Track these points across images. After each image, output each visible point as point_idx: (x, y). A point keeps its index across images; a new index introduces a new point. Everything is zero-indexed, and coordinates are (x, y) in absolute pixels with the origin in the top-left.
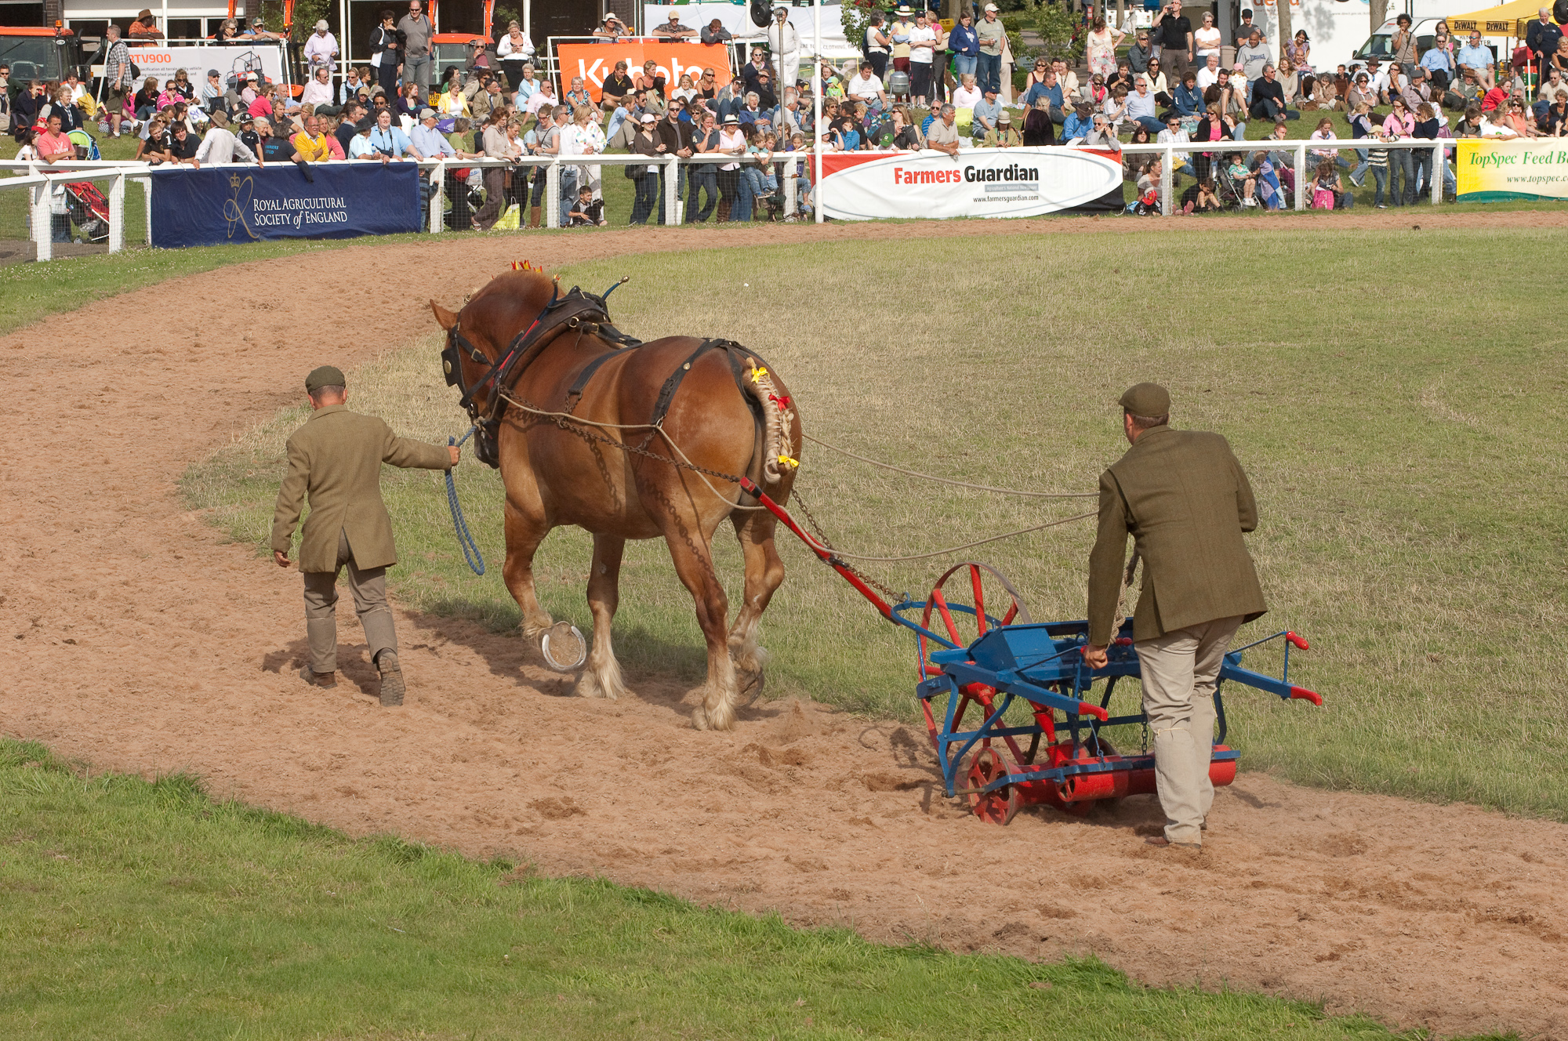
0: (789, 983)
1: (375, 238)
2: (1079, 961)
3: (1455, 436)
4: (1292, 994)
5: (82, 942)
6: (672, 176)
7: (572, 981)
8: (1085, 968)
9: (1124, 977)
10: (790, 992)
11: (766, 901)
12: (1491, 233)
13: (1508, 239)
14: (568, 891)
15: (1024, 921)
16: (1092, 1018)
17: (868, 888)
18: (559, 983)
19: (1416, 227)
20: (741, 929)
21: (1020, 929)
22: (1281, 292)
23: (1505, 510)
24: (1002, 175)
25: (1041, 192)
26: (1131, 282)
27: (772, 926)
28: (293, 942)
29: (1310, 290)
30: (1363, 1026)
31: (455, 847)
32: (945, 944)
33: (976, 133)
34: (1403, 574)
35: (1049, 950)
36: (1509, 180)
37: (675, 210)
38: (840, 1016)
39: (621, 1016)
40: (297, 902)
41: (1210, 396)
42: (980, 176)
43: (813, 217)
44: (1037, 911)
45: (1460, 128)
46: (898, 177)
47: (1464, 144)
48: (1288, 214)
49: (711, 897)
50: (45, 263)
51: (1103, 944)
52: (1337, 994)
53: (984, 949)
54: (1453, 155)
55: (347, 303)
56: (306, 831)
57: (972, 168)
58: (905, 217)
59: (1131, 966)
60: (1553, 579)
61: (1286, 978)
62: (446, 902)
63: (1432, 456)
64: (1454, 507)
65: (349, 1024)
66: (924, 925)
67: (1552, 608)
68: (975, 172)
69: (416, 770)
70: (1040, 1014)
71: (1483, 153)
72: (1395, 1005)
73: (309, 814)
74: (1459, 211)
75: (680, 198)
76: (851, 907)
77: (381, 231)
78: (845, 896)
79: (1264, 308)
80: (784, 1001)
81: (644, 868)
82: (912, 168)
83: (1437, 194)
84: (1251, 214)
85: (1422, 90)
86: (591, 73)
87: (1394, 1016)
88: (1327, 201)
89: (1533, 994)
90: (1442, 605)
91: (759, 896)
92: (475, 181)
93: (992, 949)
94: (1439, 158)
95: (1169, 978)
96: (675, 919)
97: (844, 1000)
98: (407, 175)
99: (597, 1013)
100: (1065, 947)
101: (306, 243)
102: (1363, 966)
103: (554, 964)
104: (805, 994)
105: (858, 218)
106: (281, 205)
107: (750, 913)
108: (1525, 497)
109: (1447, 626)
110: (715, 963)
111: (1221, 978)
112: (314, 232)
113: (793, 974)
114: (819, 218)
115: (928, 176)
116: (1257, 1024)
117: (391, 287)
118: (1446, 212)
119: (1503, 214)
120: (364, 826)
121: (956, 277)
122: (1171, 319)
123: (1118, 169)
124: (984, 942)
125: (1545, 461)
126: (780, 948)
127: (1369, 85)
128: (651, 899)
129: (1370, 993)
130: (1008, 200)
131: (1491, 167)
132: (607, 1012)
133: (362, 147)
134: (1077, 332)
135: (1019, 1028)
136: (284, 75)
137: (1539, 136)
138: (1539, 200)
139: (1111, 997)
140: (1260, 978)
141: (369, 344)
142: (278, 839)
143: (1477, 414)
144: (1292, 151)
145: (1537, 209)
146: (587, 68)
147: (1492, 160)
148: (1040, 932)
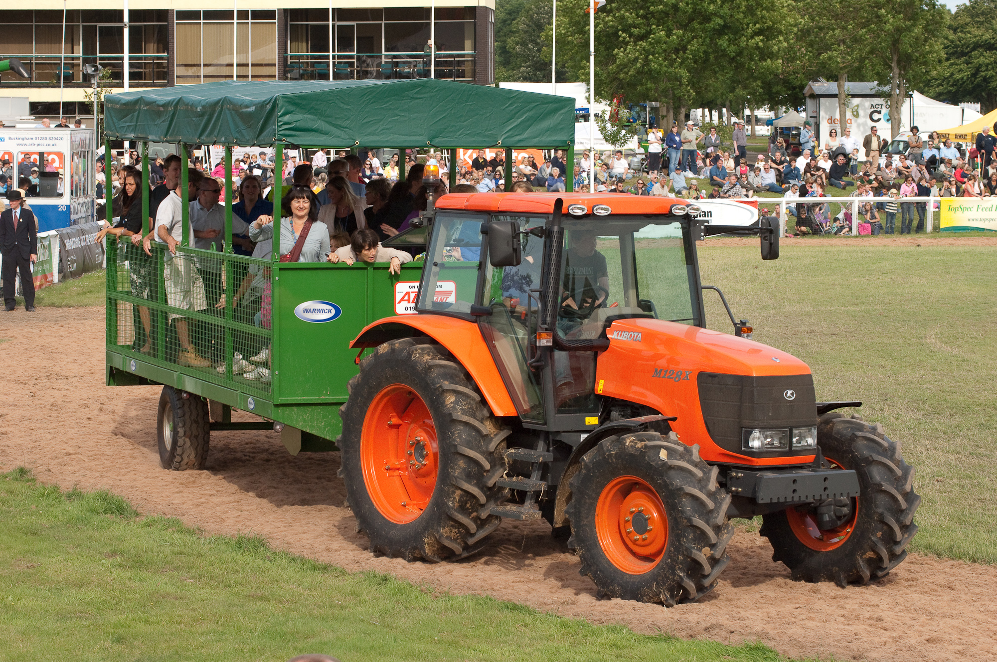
0: (593, 655)
2: (752, 644)
3: (946, 359)
5: (203, 627)
7: (473, 652)
8: (756, 648)
9: (777, 654)
11: (578, 610)
12: (961, 249)
13: (969, 252)
14: (470, 603)
15: (721, 622)
18: (465, 653)
19: (918, 245)
20: (565, 625)
21: (720, 626)
22: (847, 280)
23: (975, 400)
26: (764, 273)
27: (580, 624)
28: (318, 629)
29: (862, 279)
31: (405, 578)
32: (677, 634)
33: (677, 191)
34: (920, 434)
35: (735, 638)
36: (969, 220)
40: (319, 607)
44: (728, 616)
49: (548, 607)
51: (765, 635)
53: (699, 637)
59: (780, 647)
61: (866, 654)
62: (402, 608)
63: (934, 370)
64: (948, 397)
66: (665, 623)
71: (955, 205)
74: (941, 237)
76: (625, 613)
78: (622, 607)
79: (838, 288)
86: (466, 157)
88: (868, 231)
93: (704, 637)
94: (931, 209)
96: (529, 620)
100: (744, 637)
103: (462, 643)
107: (569, 617)
109: (945, 463)
111: (830, 654)
118: (935, 238)
119: (966, 238)
122: (787, 294)
123: (756, 211)
124: (699, 634)
126: (587, 636)
131: (959, 213)
138: (986, 232)
143: (957, 347)
145: (984, 236)
146: (464, 154)
147: (960, 209)
148: (730, 628)
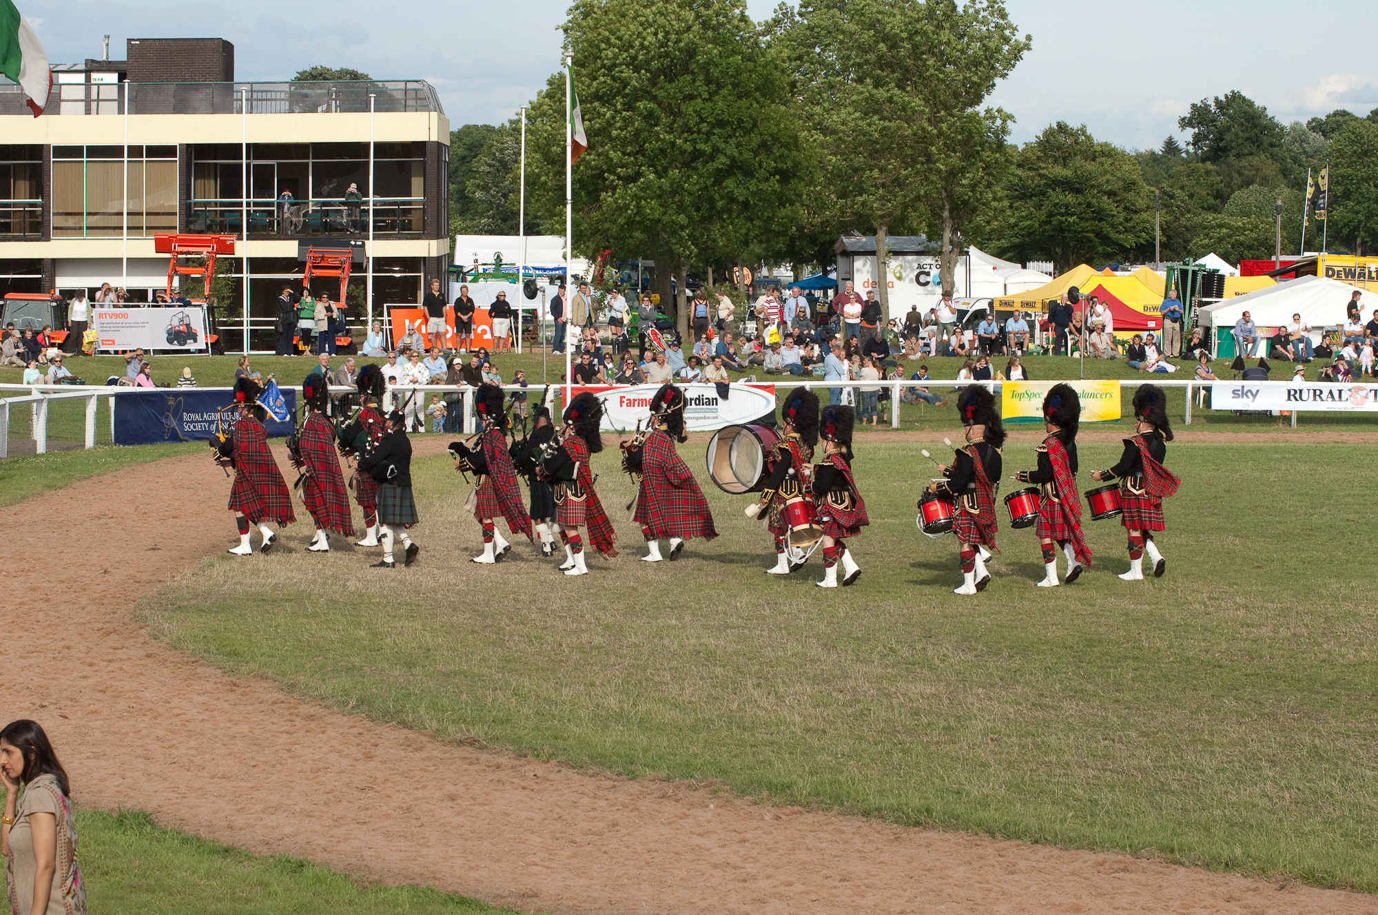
6: (468, 400)
12: (1026, 446)
25: (720, 413)
46: (622, 402)
48: (888, 430)
50: (42, 455)
58: (627, 429)
71: (1020, 391)
75: (474, 415)
82: (632, 397)
91: (536, 900)
106: (202, 417)
115: (642, 402)
119: (1033, 432)
120: (264, 849)
123: (772, 398)
131: (1025, 400)
136: (205, 328)
142: (205, 857)
147: (1026, 395)
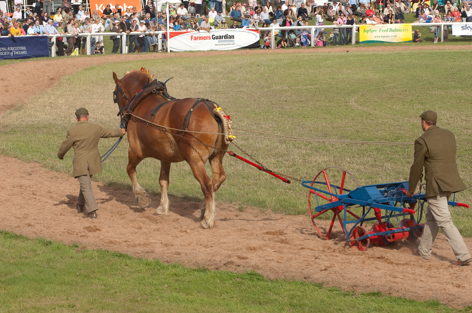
0: (162, 280)
1: (35, 59)
2: (249, 272)
3: (360, 114)
4: (313, 281)
6: (124, 39)
7: (97, 281)
8: (251, 274)
9: (263, 277)
10: (163, 283)
11: (155, 256)
12: (370, 53)
13: (375, 55)
14: (96, 254)
15: (233, 261)
16: (254, 289)
17: (186, 251)
18: (93, 281)
19: (347, 52)
20: (148, 264)
21: (232, 263)
22: (308, 71)
23: (375, 136)
24: (223, 37)
25: (235, 42)
26: (262, 69)
27: (157, 263)
28: (13, 270)
29: (316, 71)
30: (335, 290)
31: (61, 241)
32: (209, 268)
33: (215, 25)
34: (345, 155)
35: (240, 269)
36: (375, 37)
37: (125, 49)
38: (178, 290)
39: (112, 291)
40: (14, 258)
41: (287, 103)
42: (217, 38)
43: (167, 51)
44: (237, 257)
45: (360, 22)
46: (192, 38)
47: (361, 26)
48: (310, 48)
49: (139, 255)
51: (257, 267)
52: (327, 281)
53: (221, 269)
54: (358, 30)
55: (27, 78)
56: (17, 237)
57: (214, 35)
58: (195, 50)
59: (265, 273)
60: (390, 156)
61: (311, 276)
62: (59, 257)
63: (353, 120)
64: (360, 135)
65: (30, 295)
66: (203, 262)
67: (389, 165)
68: (215, 36)
69: (49, 218)
70: (238, 288)
71: (367, 29)
72: (344, 284)
73: (17, 232)
74: (360, 46)
75: (127, 45)
76: (181, 257)
77: (37, 56)
78: (179, 254)
79: (302, 76)
80: (161, 285)
81: (119, 247)
82: (196, 36)
83: (354, 41)
84: (298, 48)
85: (349, 11)
86: (100, 8)
87: (344, 287)
88: (321, 44)
89: (385, 280)
90: (357, 164)
91: (153, 254)
92: (65, 40)
93: (223, 269)
94: (354, 31)
95: (276, 277)
96: (128, 262)
97: (179, 285)
98: (44, 40)
99: (105, 290)
100: (245, 268)
101: (14, 60)
102: (334, 272)
103: (92, 276)
104: (167, 283)
105: (181, 51)
106: (7, 49)
107: (150, 260)
108: (381, 132)
109: (358, 170)
110: (140, 274)
111: (292, 276)
112: (17, 57)
113: (163, 277)
114: (169, 51)
115: (201, 38)
116: (303, 290)
117: (40, 73)
118: (356, 47)
119: (374, 47)
120: (34, 235)
121: (210, 68)
122: (275, 80)
123: (258, 35)
124: (221, 267)
125: (387, 121)
126: (160, 270)
127: (333, 9)
128: (121, 256)
129: (337, 280)
130: (225, 45)
131: (370, 33)
132: (108, 290)
133: (31, 31)
134: (247, 84)
135: (232, 292)
136: (7, 10)
137: (384, 24)
138: (384, 43)
139: (259, 283)
140: (304, 276)
141: (34, 91)
142: (8, 239)
143: (367, 107)
144: (310, 29)
145: (384, 45)
146: (98, 7)
147: (370, 31)
148: (238, 264)
